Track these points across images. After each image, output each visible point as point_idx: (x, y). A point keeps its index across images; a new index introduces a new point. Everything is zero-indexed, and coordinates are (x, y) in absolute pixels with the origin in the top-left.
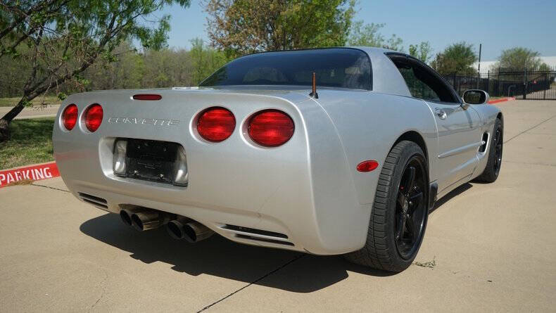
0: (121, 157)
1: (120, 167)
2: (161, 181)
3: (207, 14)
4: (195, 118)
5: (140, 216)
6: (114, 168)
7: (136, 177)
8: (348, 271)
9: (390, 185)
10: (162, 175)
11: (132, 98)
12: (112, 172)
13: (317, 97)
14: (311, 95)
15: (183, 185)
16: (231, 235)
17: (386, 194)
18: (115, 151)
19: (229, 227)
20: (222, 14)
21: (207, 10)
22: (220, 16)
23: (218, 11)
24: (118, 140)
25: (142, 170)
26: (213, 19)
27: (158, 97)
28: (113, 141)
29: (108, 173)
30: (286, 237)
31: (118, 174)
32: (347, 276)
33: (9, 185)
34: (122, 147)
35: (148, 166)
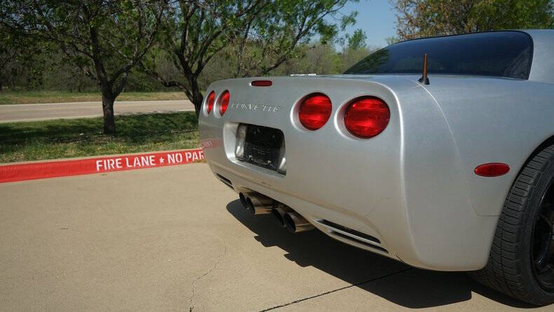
0: (242, 141)
1: (240, 151)
2: (268, 167)
3: (396, 11)
4: (297, 105)
5: (254, 200)
6: (235, 152)
7: (250, 162)
8: (472, 292)
9: (529, 196)
10: (269, 162)
11: (250, 84)
12: (234, 155)
13: (427, 83)
14: (421, 80)
15: (283, 173)
16: (328, 230)
17: (521, 207)
18: (238, 135)
19: (325, 222)
20: (412, 11)
21: (397, 7)
22: (409, 13)
23: (407, 8)
24: (241, 125)
25: (256, 155)
26: (402, 15)
27: (268, 83)
28: (237, 125)
29: (231, 156)
30: (377, 241)
31: (238, 158)
32: (469, 297)
33: (194, 162)
34: (243, 132)
35: (261, 152)
